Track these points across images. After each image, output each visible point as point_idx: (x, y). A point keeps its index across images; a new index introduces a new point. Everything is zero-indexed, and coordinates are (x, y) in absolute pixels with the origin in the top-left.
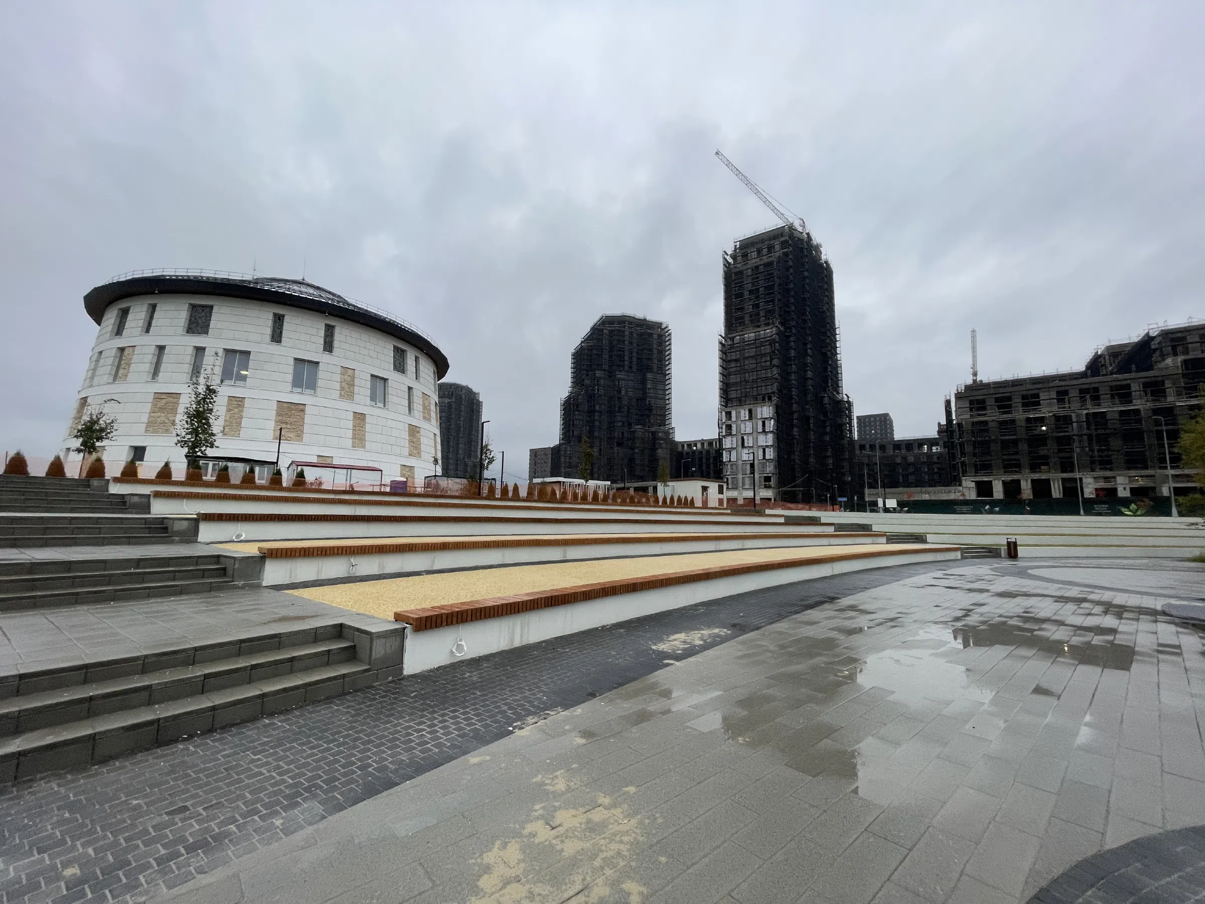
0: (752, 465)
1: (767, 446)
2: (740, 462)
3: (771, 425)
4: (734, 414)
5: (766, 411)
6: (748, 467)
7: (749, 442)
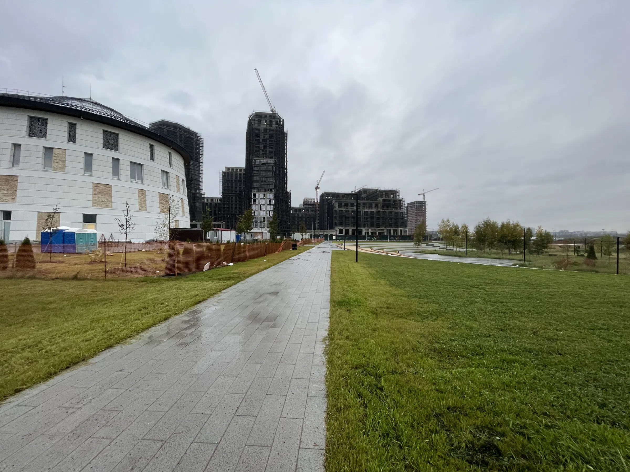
0: (264, 218)
1: (271, 210)
2: (259, 216)
3: (273, 202)
4: (257, 195)
5: (271, 196)
6: (263, 218)
7: (263, 208)
